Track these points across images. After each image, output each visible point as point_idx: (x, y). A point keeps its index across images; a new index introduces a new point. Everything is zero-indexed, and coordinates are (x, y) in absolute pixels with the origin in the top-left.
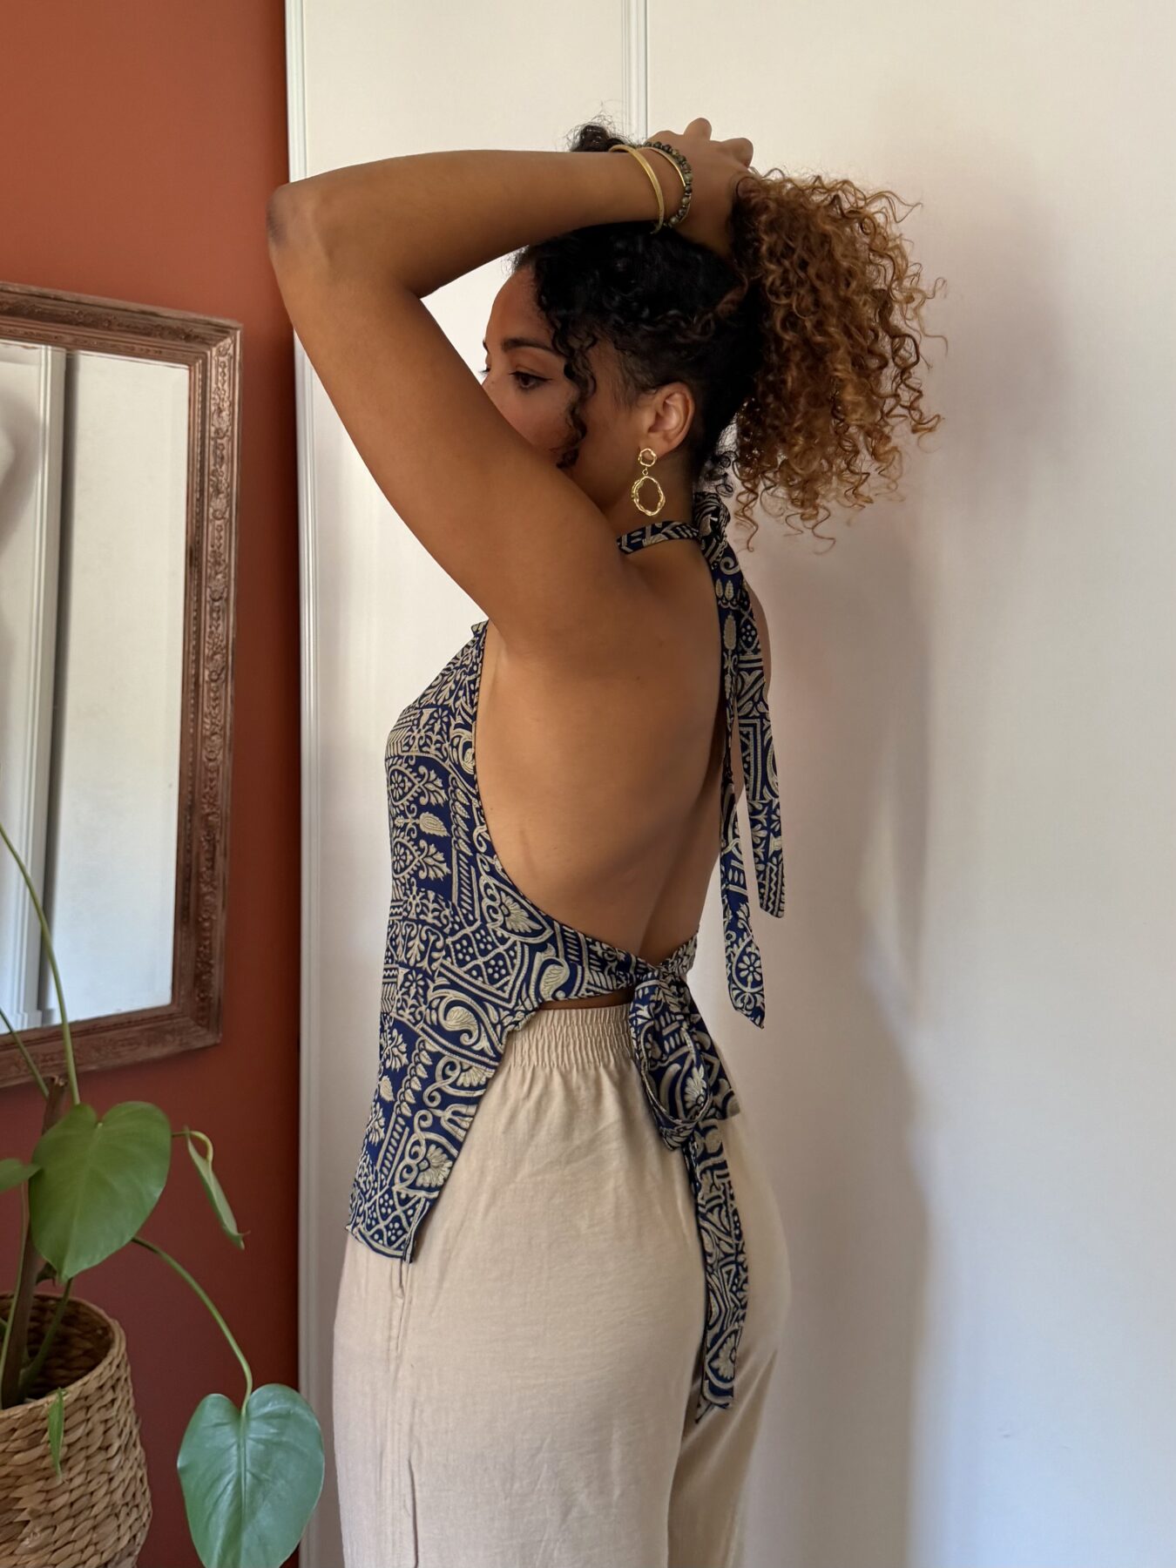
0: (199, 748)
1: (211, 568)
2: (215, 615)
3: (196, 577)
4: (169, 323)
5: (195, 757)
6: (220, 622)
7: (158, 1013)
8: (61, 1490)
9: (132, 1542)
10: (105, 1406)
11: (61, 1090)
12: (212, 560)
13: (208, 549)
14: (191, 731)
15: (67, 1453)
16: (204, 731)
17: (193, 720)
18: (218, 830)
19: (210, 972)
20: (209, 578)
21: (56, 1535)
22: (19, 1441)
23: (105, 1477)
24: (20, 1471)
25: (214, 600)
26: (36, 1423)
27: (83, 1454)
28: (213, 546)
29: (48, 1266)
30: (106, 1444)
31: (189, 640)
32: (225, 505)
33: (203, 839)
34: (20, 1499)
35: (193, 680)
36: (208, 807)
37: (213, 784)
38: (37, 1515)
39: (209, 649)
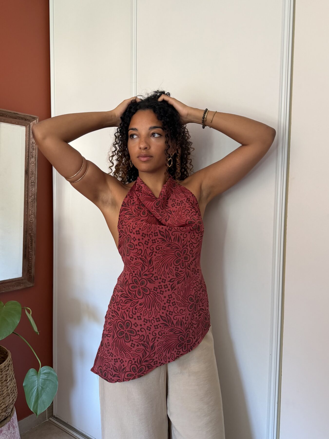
0: (28, 218)
2: (32, 186)
3: (27, 177)
4: (21, 116)
7: (19, 279)
9: (13, 401)
10: (6, 371)
12: (31, 173)
13: (30, 170)
14: (26, 214)
16: (30, 214)
17: (27, 211)
18: (33, 237)
19: (31, 270)
20: (30, 178)
23: (6, 387)
25: (32, 183)
27: (1, 382)
30: (6, 380)
31: (26, 192)
32: (34, 160)
33: (29, 239)
35: (27, 202)
36: (31, 231)
37: (32, 226)
39: (31, 194)
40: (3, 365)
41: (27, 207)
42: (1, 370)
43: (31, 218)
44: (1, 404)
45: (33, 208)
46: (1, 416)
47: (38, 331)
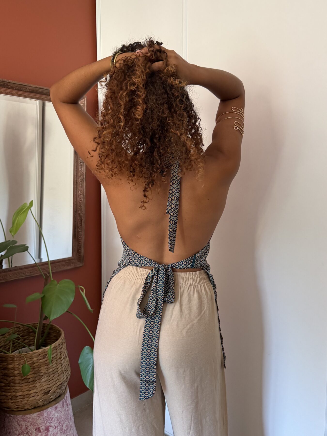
0: (77, 198)
3: (76, 157)
5: (77, 200)
7: (70, 259)
8: (51, 368)
9: (67, 379)
10: (60, 349)
11: (48, 277)
14: (76, 193)
15: (52, 359)
16: (79, 194)
18: (82, 217)
19: (81, 249)
21: (50, 378)
22: (41, 357)
23: (60, 365)
24: (41, 364)
25: (81, 163)
26: (45, 353)
27: (56, 360)
29: (46, 317)
30: (61, 357)
31: (75, 172)
33: (79, 219)
34: (41, 370)
35: (76, 182)
37: (81, 206)
38: (45, 373)
39: (80, 174)
40: (57, 343)
41: (77, 187)
42: (55, 348)
43: (81, 198)
44: (56, 381)
45: (82, 188)
46: (56, 393)
47: (91, 310)
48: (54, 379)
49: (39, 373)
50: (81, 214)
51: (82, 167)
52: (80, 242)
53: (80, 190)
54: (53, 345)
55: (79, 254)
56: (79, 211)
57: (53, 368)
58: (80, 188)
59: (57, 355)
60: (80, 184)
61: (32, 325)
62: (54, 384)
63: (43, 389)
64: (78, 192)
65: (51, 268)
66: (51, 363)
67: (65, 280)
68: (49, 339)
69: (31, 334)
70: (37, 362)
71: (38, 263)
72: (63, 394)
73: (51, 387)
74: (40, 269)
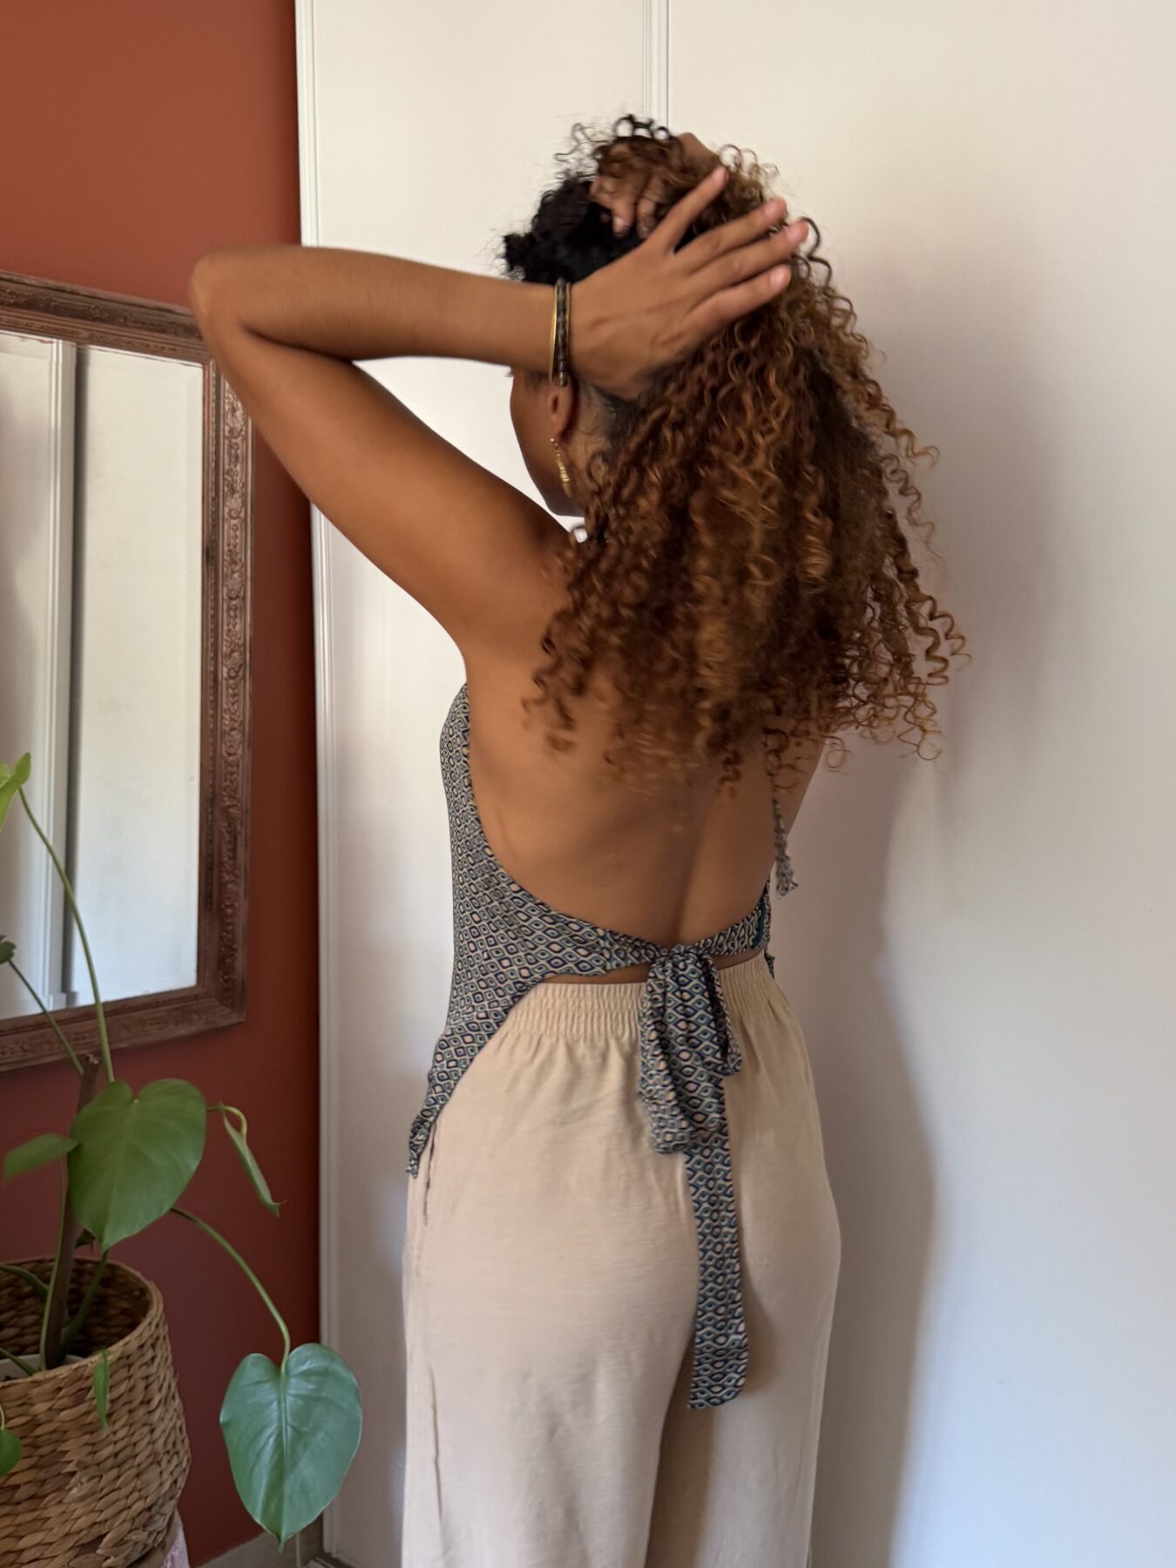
0: (219, 742)
1: (227, 567)
2: (232, 613)
3: (213, 576)
4: (184, 320)
5: (215, 751)
6: (237, 620)
7: (184, 994)
8: (108, 1441)
9: (173, 1487)
10: (146, 1364)
11: (96, 1068)
12: (228, 560)
13: (224, 548)
14: (211, 726)
15: (111, 1408)
16: (224, 727)
17: (212, 716)
18: (239, 822)
19: (233, 955)
20: (225, 577)
21: (102, 1483)
22: (66, 1399)
23: (146, 1429)
24: (66, 1426)
25: (231, 599)
26: (81, 1382)
27: (127, 1408)
28: (229, 545)
29: (86, 1233)
30: (148, 1398)
31: (207, 638)
32: (241, 505)
33: (224, 830)
34: (66, 1452)
35: (212, 676)
36: (229, 800)
37: (232, 778)
38: (83, 1466)
39: (227, 647)
40: (133, 1340)
41: (215, 701)
42: (126, 1361)
43: (231, 746)
44: (127, 1497)
45: (235, 702)
46: (128, 1545)
47: (275, 1204)
48: (119, 1488)
49: (58, 1466)
50: (231, 810)
51: (236, 616)
52: (228, 924)
53: (229, 709)
54: (116, 1350)
55: (227, 973)
56: (226, 799)
57: (115, 1443)
58: (227, 704)
59: (130, 1390)
60: (228, 687)
61: (30, 1266)
62: (120, 1508)
63: (73, 1530)
64: (219, 717)
65: (108, 1029)
66: (105, 1424)
67: (166, 1080)
68: (100, 1325)
69: (28, 1302)
70: (51, 1421)
71: (52, 1013)
72: (158, 1551)
73: (106, 1521)
74: (64, 1038)
